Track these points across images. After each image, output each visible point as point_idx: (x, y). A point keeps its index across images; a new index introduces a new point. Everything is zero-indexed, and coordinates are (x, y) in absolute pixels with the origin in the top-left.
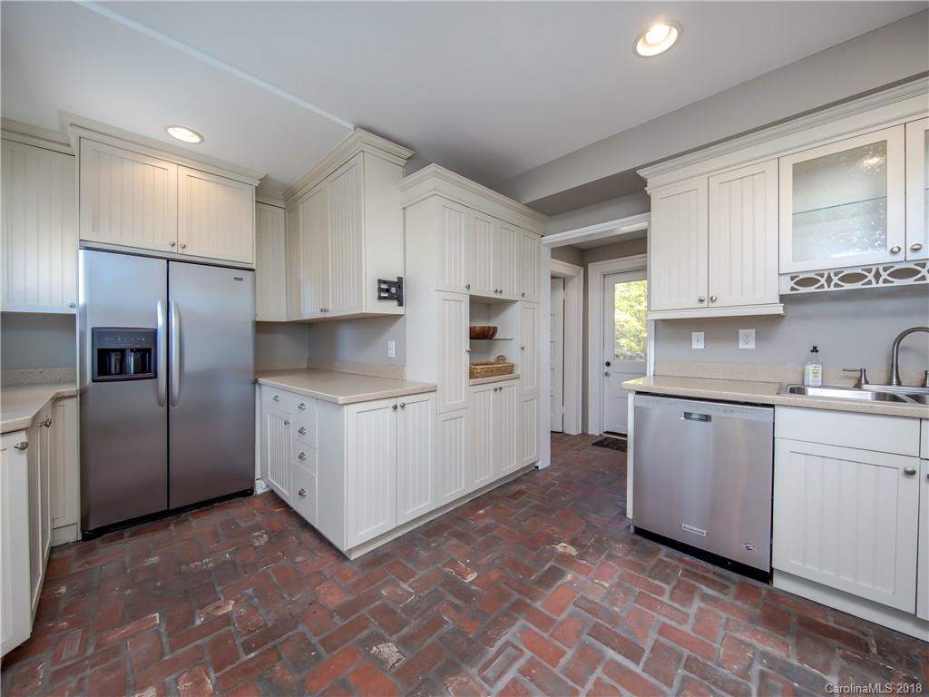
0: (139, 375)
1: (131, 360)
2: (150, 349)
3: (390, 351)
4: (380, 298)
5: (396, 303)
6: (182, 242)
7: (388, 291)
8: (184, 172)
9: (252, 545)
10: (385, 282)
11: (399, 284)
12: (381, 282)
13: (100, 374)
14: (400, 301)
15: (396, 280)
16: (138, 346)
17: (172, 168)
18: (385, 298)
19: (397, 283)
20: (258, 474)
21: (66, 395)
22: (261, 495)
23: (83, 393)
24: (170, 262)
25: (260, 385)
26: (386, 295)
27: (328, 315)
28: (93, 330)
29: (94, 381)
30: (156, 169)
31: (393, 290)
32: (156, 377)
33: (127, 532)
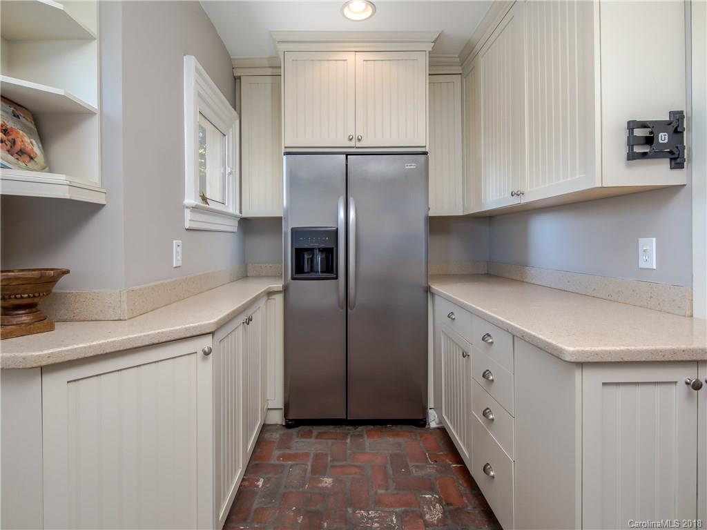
0: (325, 275)
1: (319, 259)
2: (332, 249)
3: (642, 258)
4: (632, 156)
5: (665, 164)
6: (359, 133)
7: (649, 140)
8: (361, 57)
9: (421, 516)
10: (644, 125)
11: (676, 124)
12: (632, 125)
13: (296, 273)
14: (677, 159)
15: (667, 118)
16: (323, 246)
17: (350, 57)
18: (644, 155)
19: (670, 123)
20: (431, 404)
21: (275, 290)
22: (434, 429)
23: (285, 290)
24: (349, 156)
25: (433, 294)
26: (646, 149)
27: (523, 200)
28: (292, 229)
29: (293, 279)
30: (338, 62)
31: (663, 138)
32: (337, 278)
33: (316, 430)
